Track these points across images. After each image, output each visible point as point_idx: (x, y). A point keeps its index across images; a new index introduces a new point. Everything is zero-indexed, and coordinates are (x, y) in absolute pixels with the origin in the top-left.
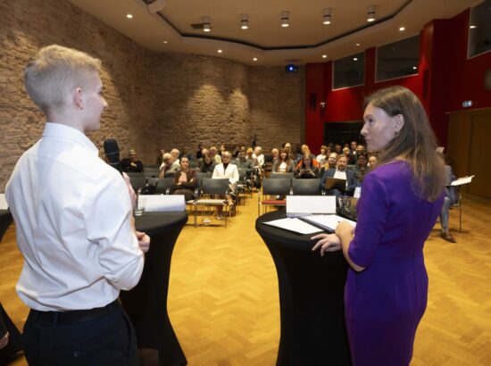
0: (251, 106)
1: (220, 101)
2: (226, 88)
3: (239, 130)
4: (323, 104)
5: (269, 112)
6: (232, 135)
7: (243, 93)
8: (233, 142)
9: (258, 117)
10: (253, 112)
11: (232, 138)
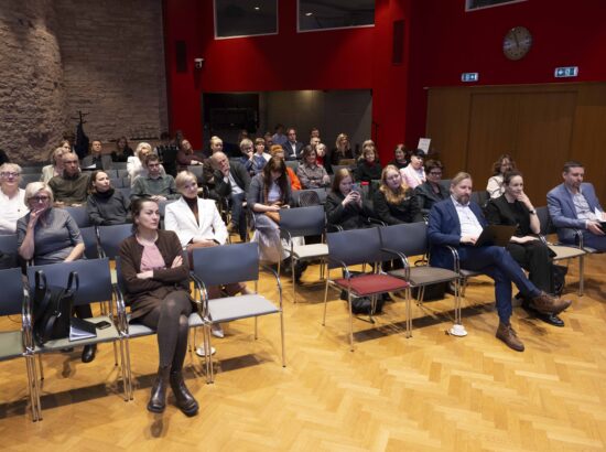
0: (65, 57)
1: (11, 42)
2: (18, 15)
3: (51, 103)
4: (199, 60)
5: (99, 69)
6: (39, 115)
7: (50, 29)
8: (43, 129)
9: (79, 78)
10: (69, 68)
11: (40, 121)
